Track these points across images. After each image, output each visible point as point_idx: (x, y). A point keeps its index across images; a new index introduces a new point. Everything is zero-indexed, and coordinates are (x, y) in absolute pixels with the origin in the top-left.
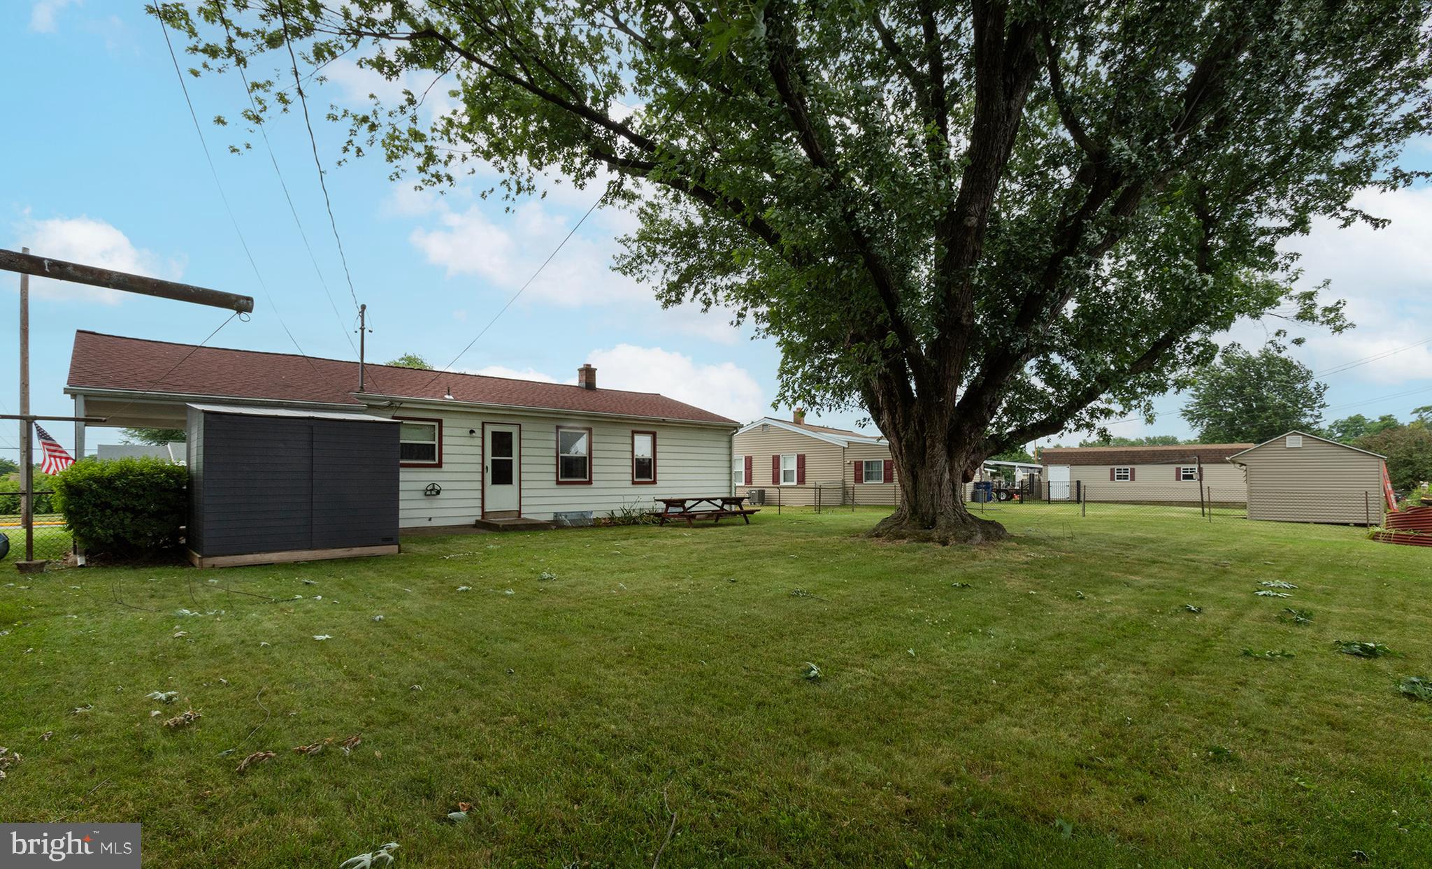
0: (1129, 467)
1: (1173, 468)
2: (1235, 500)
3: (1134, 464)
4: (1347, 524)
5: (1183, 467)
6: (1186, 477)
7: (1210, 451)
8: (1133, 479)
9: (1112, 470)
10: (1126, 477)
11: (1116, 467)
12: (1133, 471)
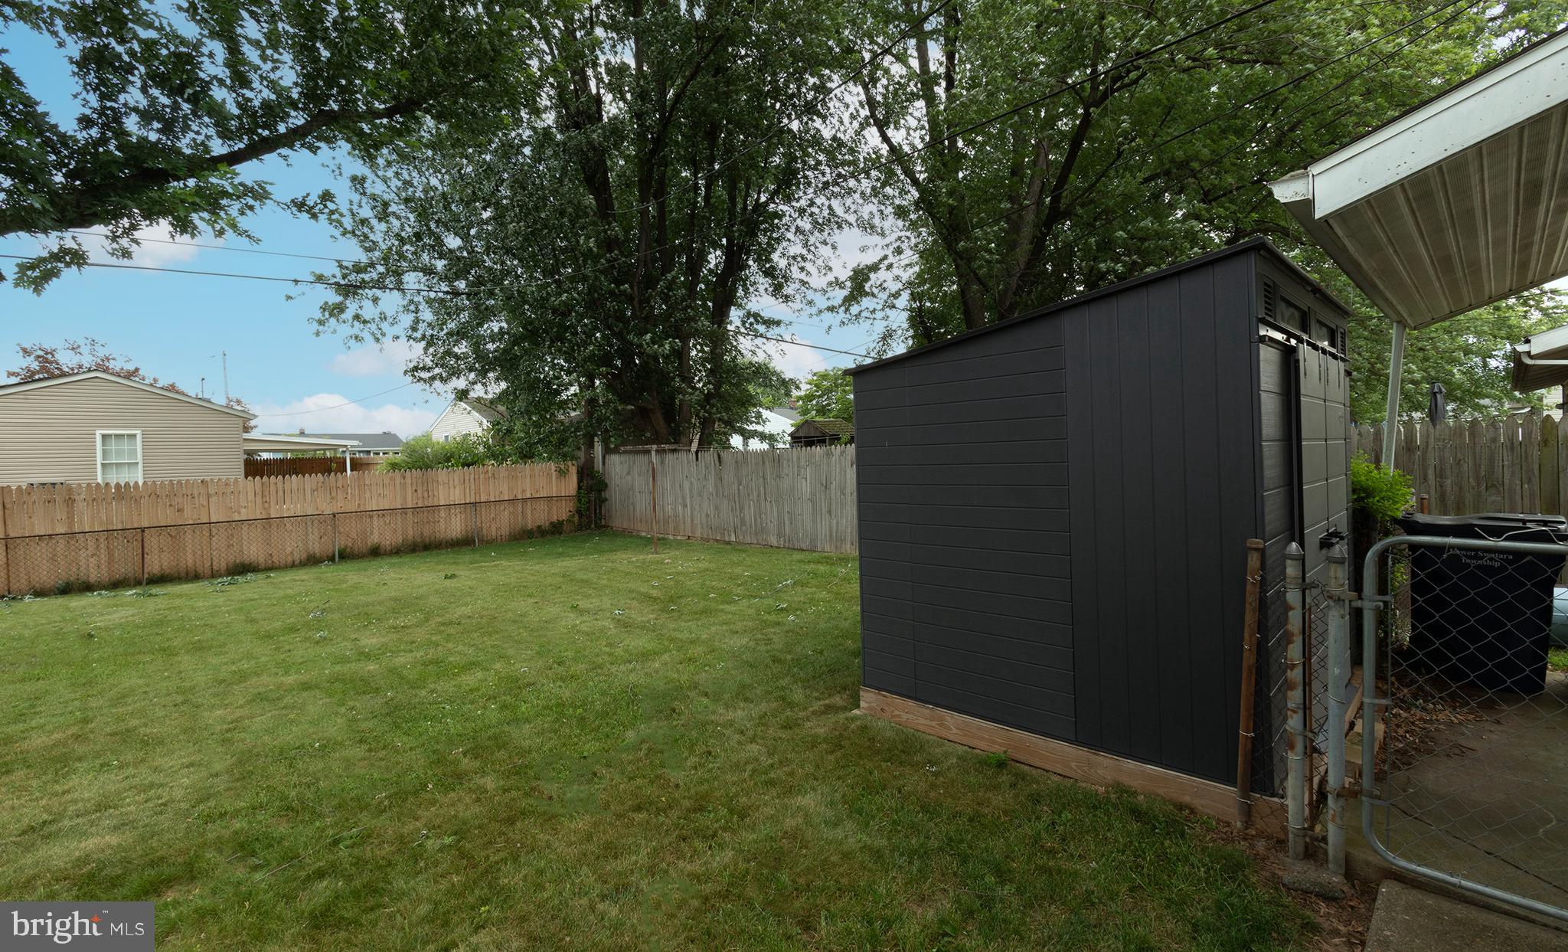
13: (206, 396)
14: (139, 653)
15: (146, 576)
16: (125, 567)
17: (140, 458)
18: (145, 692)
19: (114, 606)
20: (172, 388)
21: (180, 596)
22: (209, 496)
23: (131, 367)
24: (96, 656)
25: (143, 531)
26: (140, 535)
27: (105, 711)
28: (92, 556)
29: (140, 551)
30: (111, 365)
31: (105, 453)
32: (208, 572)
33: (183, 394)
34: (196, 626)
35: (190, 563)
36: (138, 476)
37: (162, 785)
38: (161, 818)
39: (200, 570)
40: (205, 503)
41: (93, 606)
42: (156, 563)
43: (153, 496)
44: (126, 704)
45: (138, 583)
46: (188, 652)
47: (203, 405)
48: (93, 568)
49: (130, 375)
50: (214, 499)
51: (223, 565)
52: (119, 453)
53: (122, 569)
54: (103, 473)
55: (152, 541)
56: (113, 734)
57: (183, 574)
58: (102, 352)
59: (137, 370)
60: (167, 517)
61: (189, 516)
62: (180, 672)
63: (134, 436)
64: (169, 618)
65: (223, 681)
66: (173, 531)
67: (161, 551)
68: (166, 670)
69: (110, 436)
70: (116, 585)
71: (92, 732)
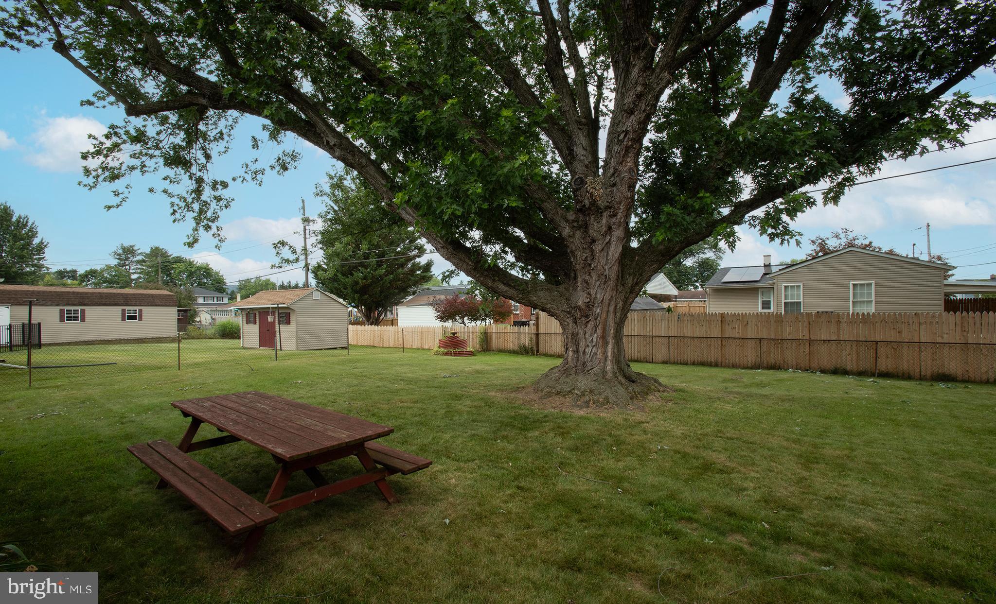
0: (79, 308)
1: (120, 308)
2: (165, 336)
3: (84, 305)
4: (335, 348)
5: (127, 308)
6: (130, 318)
7: (145, 295)
8: (83, 320)
9: (62, 311)
10: (76, 319)
11: (66, 308)
12: (83, 311)
13: (916, 256)
14: (877, 418)
15: (877, 371)
16: (866, 364)
17: (873, 298)
18: (883, 444)
19: (860, 386)
20: (891, 252)
21: (899, 388)
22: (920, 324)
23: (867, 242)
24: (854, 413)
25: (877, 343)
26: (874, 347)
27: (862, 447)
28: (849, 355)
29: (874, 355)
30: (856, 242)
31: (854, 295)
32: (917, 375)
33: (898, 255)
34: (913, 410)
35: (905, 367)
36: (872, 309)
37: (899, 507)
38: (901, 527)
39: (912, 373)
40: (917, 329)
41: (850, 384)
42: (884, 364)
43: (883, 322)
44: (872, 447)
45: (873, 375)
46: (908, 426)
47: (913, 263)
48: (848, 361)
49: (865, 247)
50: (923, 327)
51: (929, 373)
52: (862, 295)
53: (865, 365)
54: (853, 307)
55: (882, 350)
56: (867, 463)
57: (900, 374)
58: (851, 237)
59: (871, 243)
60: (892, 336)
61: (905, 336)
62: (904, 438)
63: (871, 284)
64: (894, 401)
65: (936, 454)
66: (895, 345)
67: (887, 357)
68: (895, 434)
69: (857, 284)
70: (861, 374)
71: (856, 456)
